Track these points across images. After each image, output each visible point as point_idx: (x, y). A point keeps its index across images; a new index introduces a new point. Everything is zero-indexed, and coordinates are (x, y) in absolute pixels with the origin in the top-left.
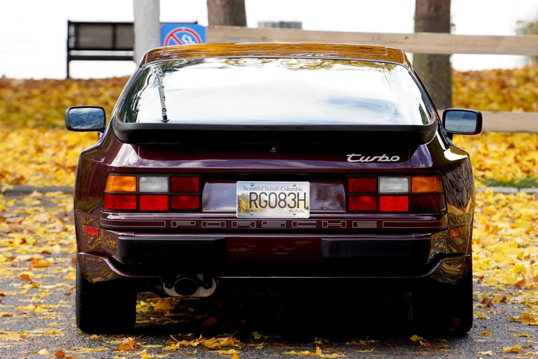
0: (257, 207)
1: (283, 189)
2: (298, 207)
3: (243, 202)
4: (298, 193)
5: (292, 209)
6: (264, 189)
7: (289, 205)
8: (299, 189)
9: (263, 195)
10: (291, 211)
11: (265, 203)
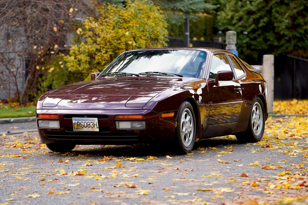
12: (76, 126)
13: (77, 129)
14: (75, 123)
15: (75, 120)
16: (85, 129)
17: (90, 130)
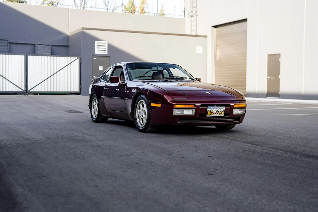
12: (209, 113)
13: (209, 115)
14: (209, 111)
15: (209, 109)
16: (214, 115)
17: (218, 115)
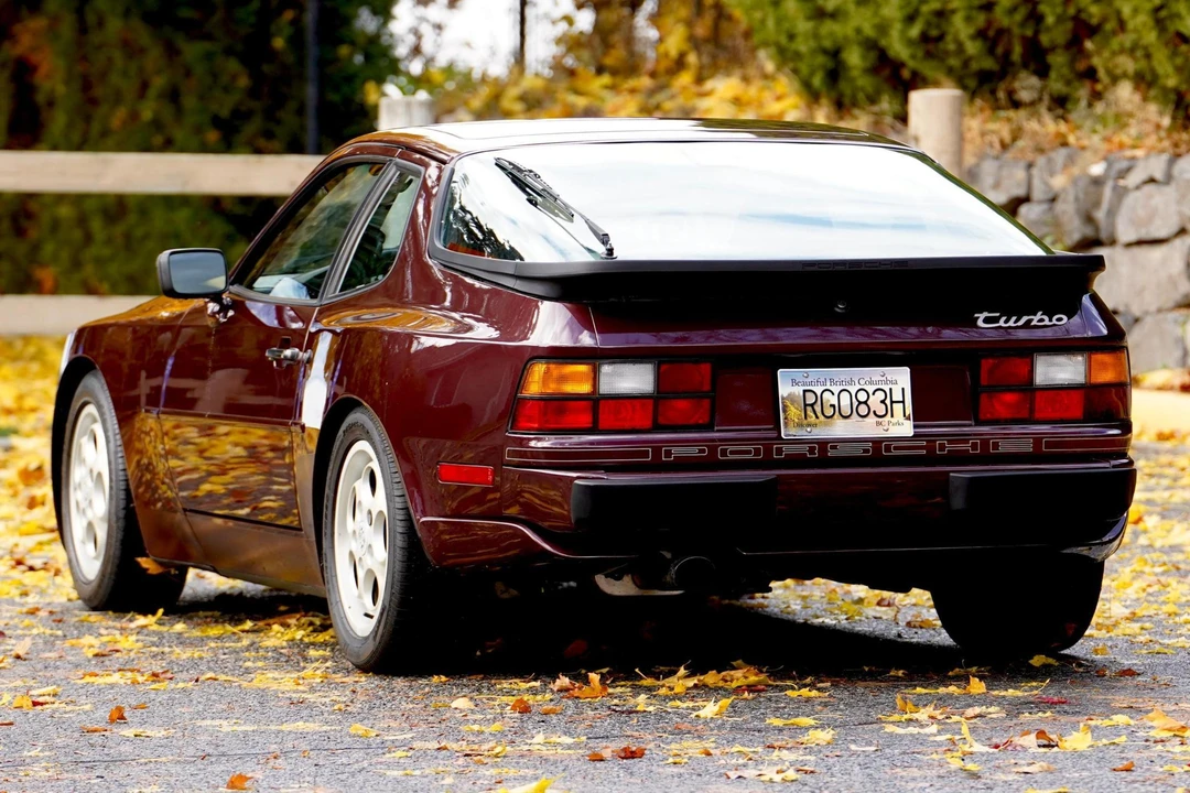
0: (817, 417)
1: (862, 382)
2: (892, 416)
3: (792, 408)
4: (891, 389)
5: (880, 420)
6: (828, 383)
7: (874, 412)
8: (891, 382)
9: (826, 395)
10: (879, 424)
11: (832, 409)
